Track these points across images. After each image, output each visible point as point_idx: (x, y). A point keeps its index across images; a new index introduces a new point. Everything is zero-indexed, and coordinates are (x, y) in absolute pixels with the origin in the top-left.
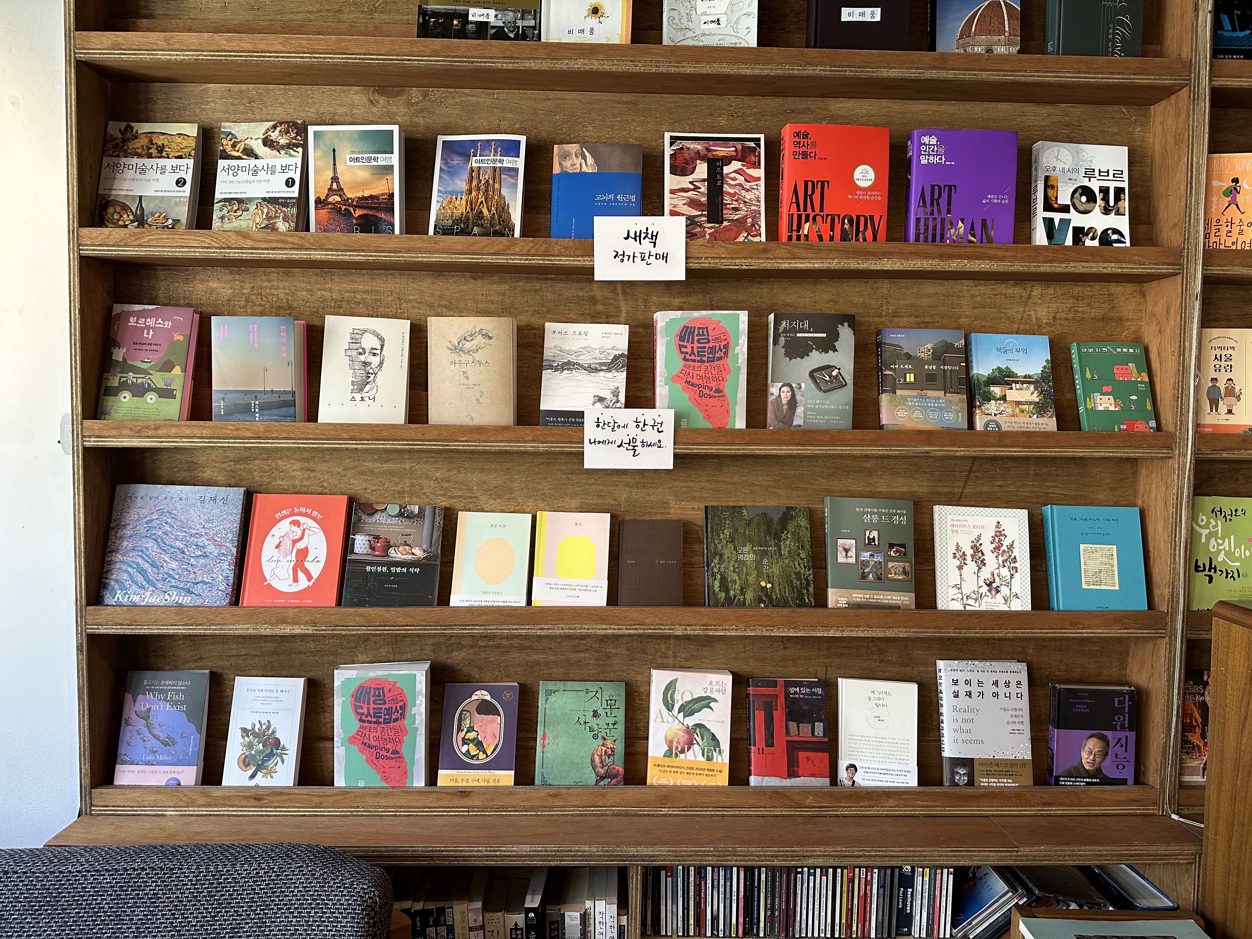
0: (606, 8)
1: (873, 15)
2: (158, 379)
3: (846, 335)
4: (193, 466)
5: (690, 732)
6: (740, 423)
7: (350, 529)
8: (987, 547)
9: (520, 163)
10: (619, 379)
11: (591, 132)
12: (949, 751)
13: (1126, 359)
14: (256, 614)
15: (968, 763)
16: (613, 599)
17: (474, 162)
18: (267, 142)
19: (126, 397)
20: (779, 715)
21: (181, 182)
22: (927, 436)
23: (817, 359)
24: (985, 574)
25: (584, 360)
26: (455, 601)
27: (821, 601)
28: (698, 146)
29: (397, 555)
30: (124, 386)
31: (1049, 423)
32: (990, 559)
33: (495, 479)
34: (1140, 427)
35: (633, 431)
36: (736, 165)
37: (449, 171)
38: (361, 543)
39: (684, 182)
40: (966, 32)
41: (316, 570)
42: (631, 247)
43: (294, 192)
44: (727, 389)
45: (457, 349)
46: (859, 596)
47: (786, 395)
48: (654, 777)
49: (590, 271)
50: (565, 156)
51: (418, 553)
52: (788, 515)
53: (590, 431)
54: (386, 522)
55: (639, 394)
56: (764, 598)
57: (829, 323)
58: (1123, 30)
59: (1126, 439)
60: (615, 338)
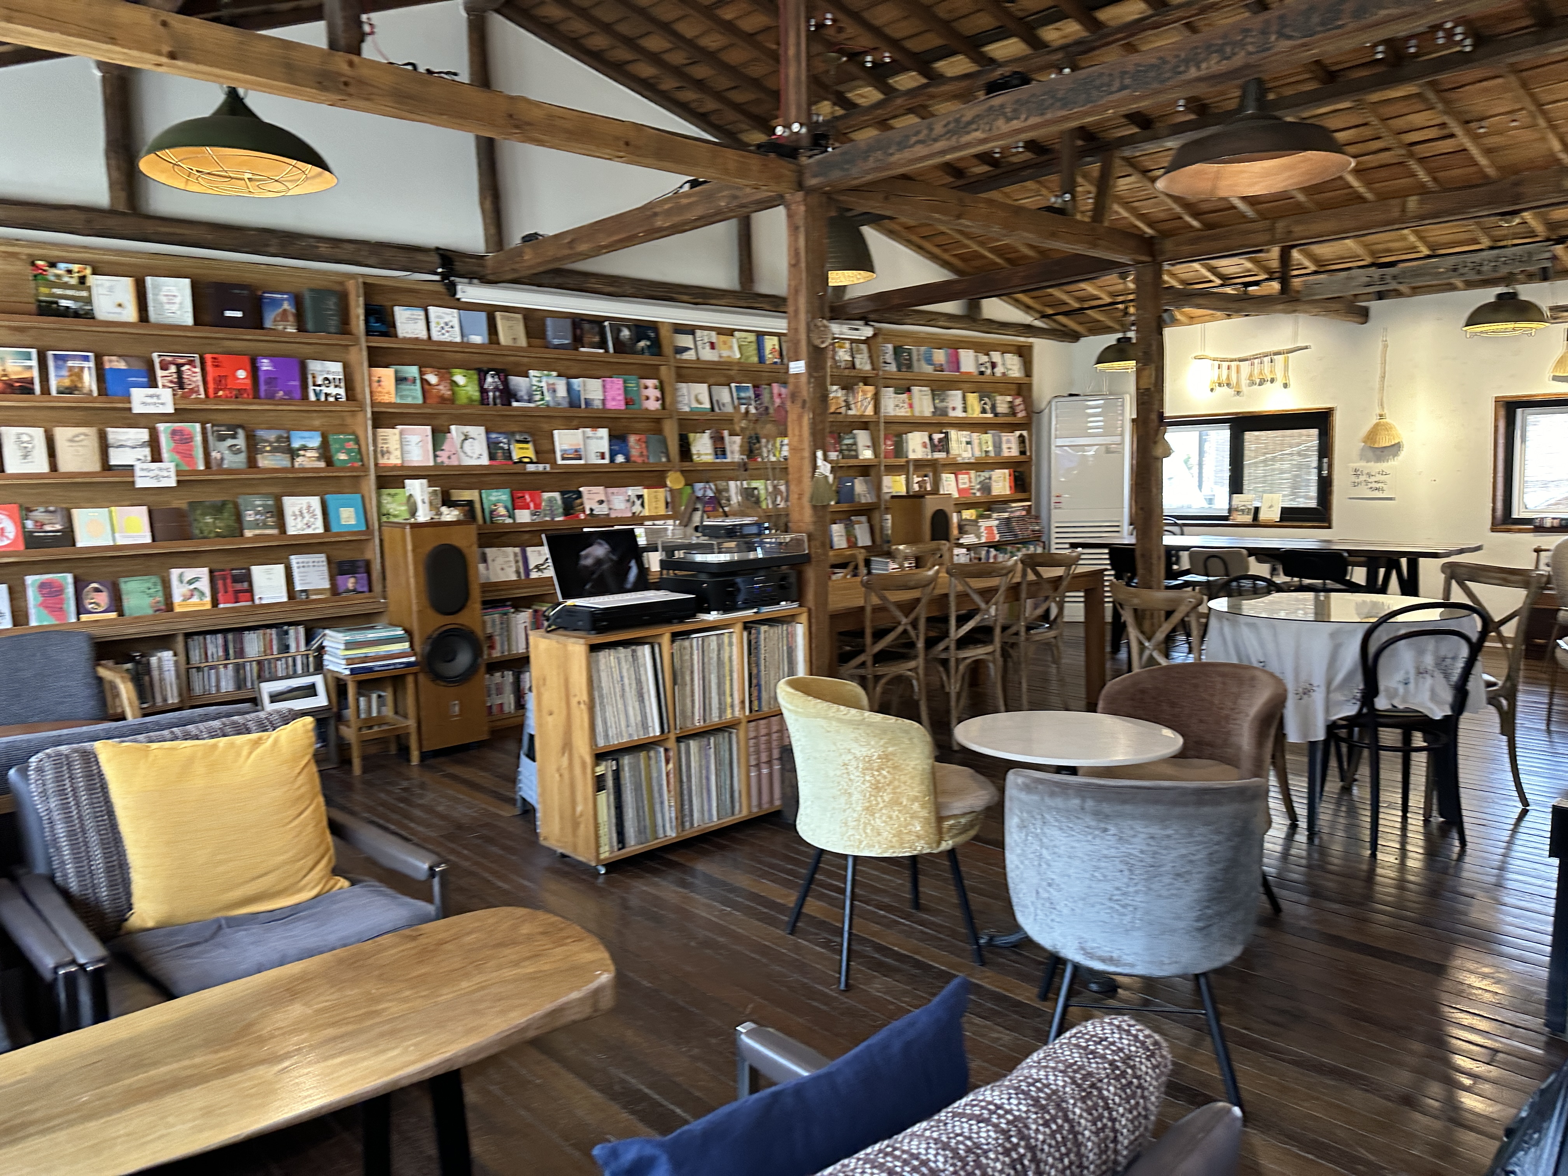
0: (125, 305)
1: (239, 314)
6: (201, 467)
7: (23, 518)
8: (305, 511)
9: (92, 365)
10: (147, 451)
11: (119, 351)
12: (298, 587)
13: (350, 440)
15: (306, 591)
16: (154, 540)
17: (69, 364)
20: (229, 581)
22: (277, 470)
23: (230, 442)
24: (305, 521)
25: (129, 443)
26: (78, 545)
27: (242, 535)
28: (169, 359)
29: (48, 528)
31: (322, 464)
32: (307, 516)
33: (88, 495)
34: (356, 465)
35: (157, 472)
36: (187, 367)
37: (57, 368)
38: (30, 524)
39: (165, 373)
40: (275, 321)
42: (149, 400)
45: (71, 441)
46: (258, 532)
48: (178, 609)
49: (130, 409)
50: (111, 361)
51: (58, 527)
52: (224, 503)
53: (138, 473)
54: (39, 514)
55: (156, 457)
56: (218, 535)
57: (234, 428)
58: (334, 322)
59: (352, 469)
60: (143, 434)
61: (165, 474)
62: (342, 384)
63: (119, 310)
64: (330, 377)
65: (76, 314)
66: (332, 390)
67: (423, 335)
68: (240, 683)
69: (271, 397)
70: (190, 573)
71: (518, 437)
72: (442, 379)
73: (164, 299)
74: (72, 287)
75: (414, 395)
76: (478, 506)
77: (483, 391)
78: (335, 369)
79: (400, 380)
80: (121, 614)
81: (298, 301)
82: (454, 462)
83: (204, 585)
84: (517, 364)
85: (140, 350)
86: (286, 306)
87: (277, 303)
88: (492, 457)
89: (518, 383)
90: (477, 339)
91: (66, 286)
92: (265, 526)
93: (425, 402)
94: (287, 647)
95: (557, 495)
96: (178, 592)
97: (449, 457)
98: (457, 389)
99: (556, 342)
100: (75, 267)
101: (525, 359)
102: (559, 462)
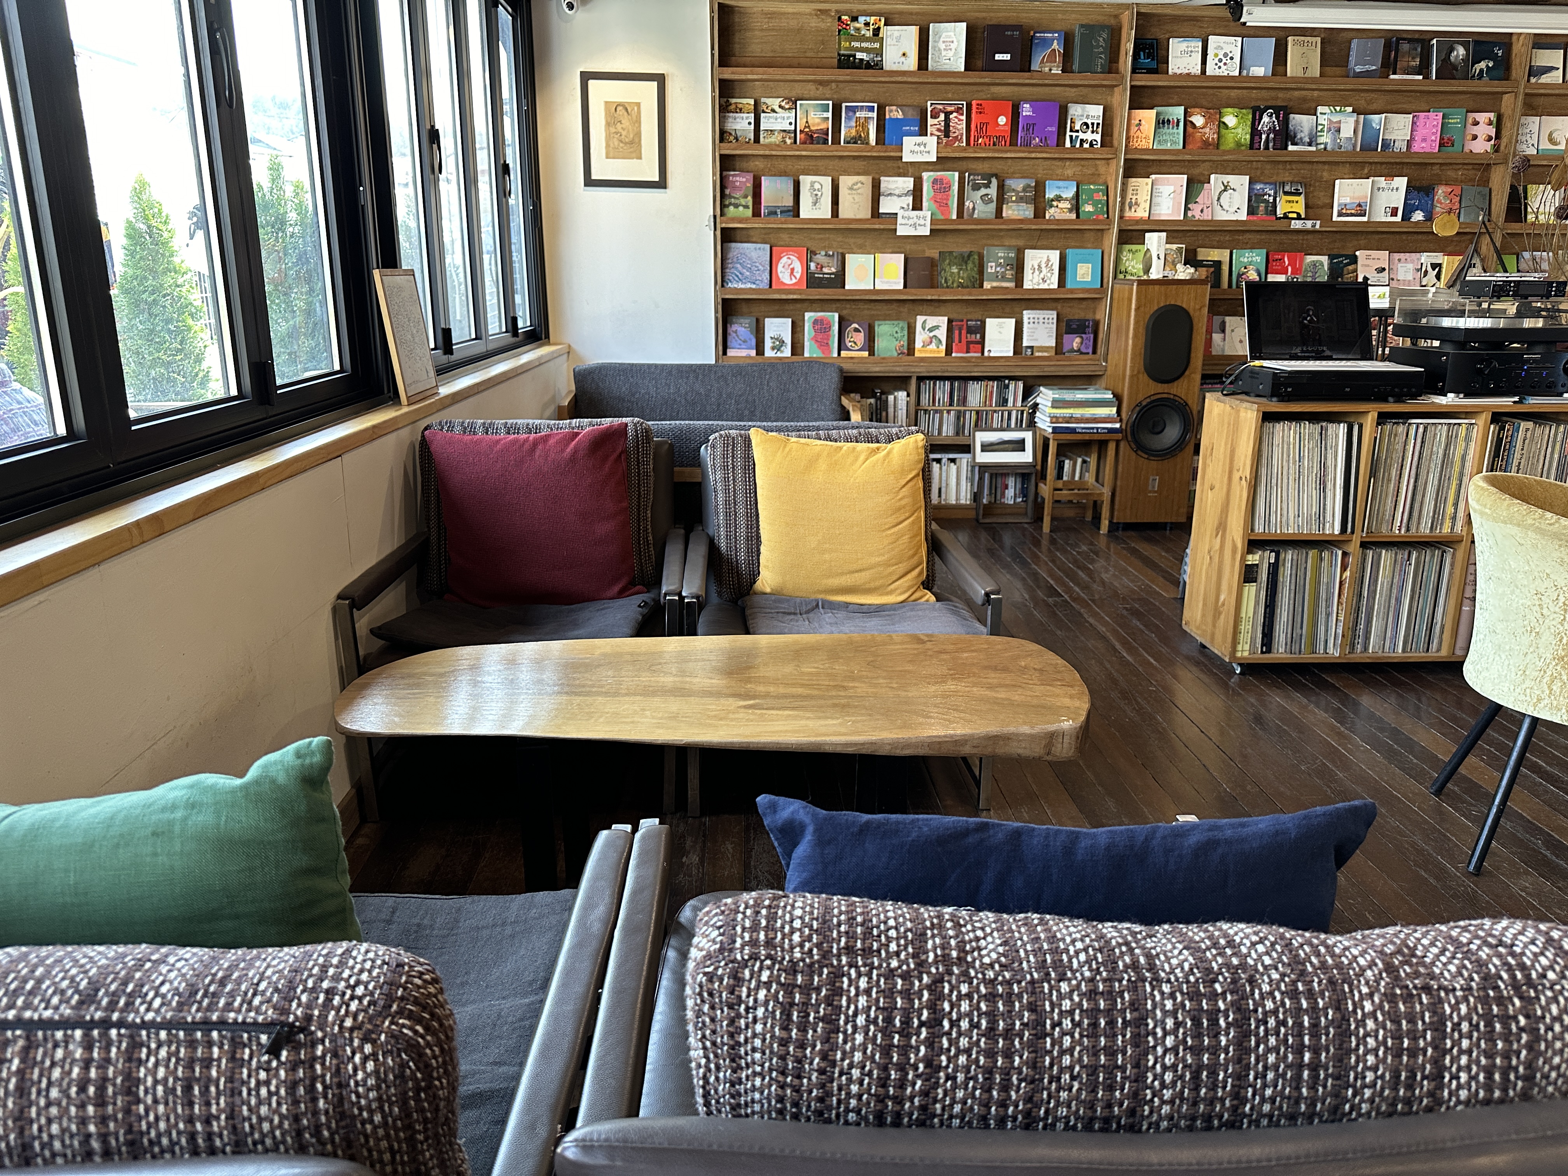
0: (908, 54)
1: (1007, 57)
2: (743, 201)
3: (994, 181)
4: (749, 236)
5: (931, 338)
6: (954, 217)
7: (809, 260)
8: (1043, 265)
9: (875, 115)
10: (910, 200)
11: (900, 101)
12: (1025, 343)
13: (1098, 191)
14: (779, 291)
15: (1032, 347)
16: (905, 286)
17: (858, 114)
18: (780, 106)
19: (732, 208)
20: (964, 332)
21: (750, 123)
22: (1021, 221)
23: (983, 191)
24: (1042, 276)
25: (897, 192)
26: (847, 287)
27: (981, 286)
28: (941, 107)
29: (825, 270)
30: (730, 204)
31: (1072, 216)
32: (1044, 270)
33: (860, 241)
34: (1101, 217)
35: (915, 220)
36: (955, 114)
37: (848, 118)
38: (813, 266)
39: (935, 121)
40: (1042, 61)
41: (798, 276)
42: (917, 148)
43: (793, 127)
44: (950, 203)
45: (851, 189)
46: (995, 284)
47: (971, 206)
48: (917, 354)
49: (901, 158)
50: (891, 111)
51: (834, 270)
52: (970, 254)
53: (900, 220)
54: (820, 258)
55: (917, 206)
56: (961, 285)
57: (988, 177)
58: (1101, 60)
59: (1097, 221)
60: (908, 183)
61: (922, 222)
62: (1100, 130)
63: (903, 59)
64: (1089, 122)
65: (868, 66)
66: (1089, 136)
67: (1197, 70)
68: (959, 430)
69: (1028, 144)
70: (932, 321)
71: (1287, 188)
72: (1209, 120)
73: (942, 46)
74: (867, 40)
75: (1174, 139)
76: (1225, 268)
77: (1255, 133)
78: (1095, 112)
79: (1161, 123)
80: (872, 353)
81: (1068, 40)
82: (1207, 216)
83: (942, 334)
84: (1304, 100)
85: (917, 100)
86: (1055, 45)
87: (1047, 42)
88: (1251, 211)
89: (1302, 122)
90: (1259, 71)
91: (863, 39)
92: (1004, 278)
93: (1184, 147)
94: (1006, 401)
95: (1325, 259)
96: (920, 337)
97: (1202, 211)
98: (1223, 131)
99: (1358, 69)
100: (872, 20)
101: (1316, 93)
102: (1335, 218)
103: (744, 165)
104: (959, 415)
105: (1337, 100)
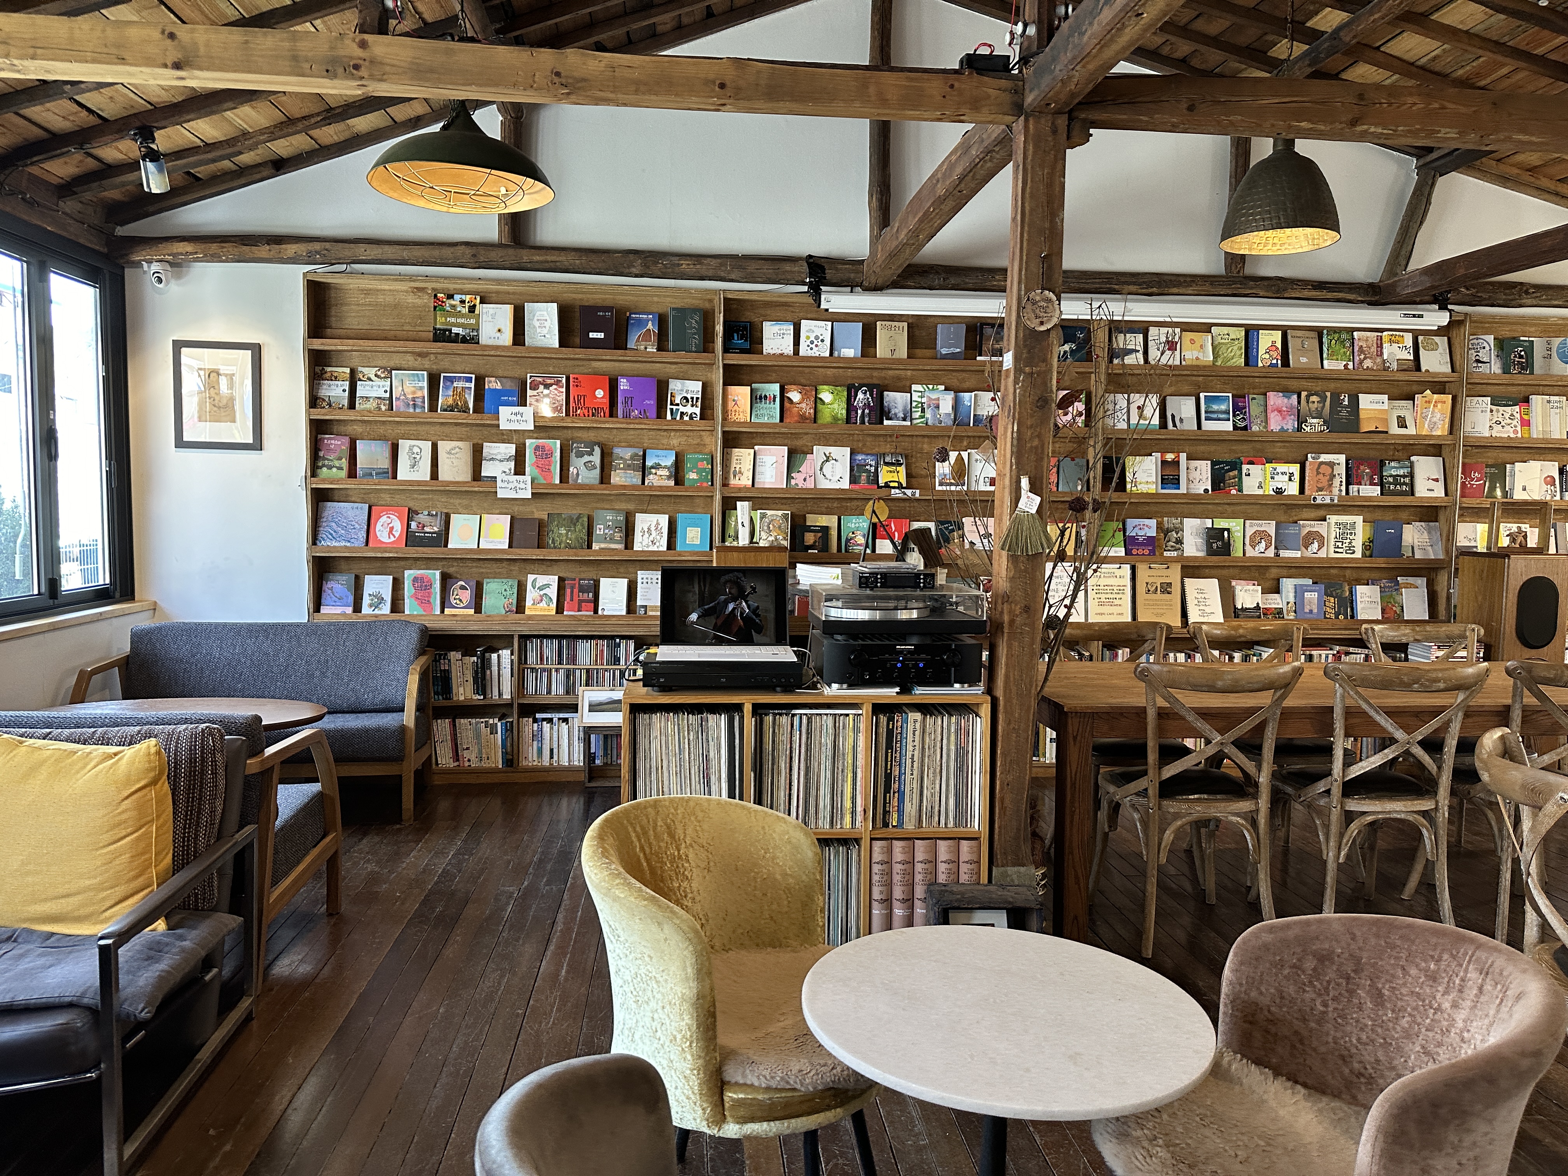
0: (503, 330)
1: (601, 335)
2: (337, 463)
3: (597, 450)
4: (347, 496)
5: (541, 596)
6: (557, 481)
7: (409, 519)
8: (653, 528)
9: (472, 385)
10: (512, 464)
11: (500, 373)
12: (639, 602)
13: (702, 460)
14: (374, 550)
15: (645, 607)
16: (510, 546)
17: (455, 384)
18: (376, 375)
19: (325, 469)
20: (576, 590)
21: (344, 391)
22: (624, 487)
23: (586, 458)
24: (651, 538)
25: (499, 457)
26: (450, 546)
27: (590, 547)
28: (540, 379)
29: (427, 529)
30: (324, 465)
31: (671, 483)
32: (654, 533)
33: (465, 502)
34: (705, 485)
35: (516, 484)
36: (555, 386)
37: (446, 388)
38: (414, 525)
39: (535, 392)
40: (638, 340)
41: (397, 534)
42: (513, 417)
43: (388, 395)
44: (552, 468)
45: (449, 453)
46: (603, 546)
47: (575, 471)
49: (498, 426)
50: (490, 382)
51: (436, 529)
52: (579, 517)
53: (499, 484)
54: (423, 517)
55: (519, 470)
56: (569, 546)
57: (591, 445)
58: (696, 340)
59: (700, 488)
60: (511, 449)
61: (522, 486)
62: (699, 404)
63: (498, 334)
64: (689, 396)
65: (464, 340)
66: (689, 409)
67: (789, 350)
68: (570, 689)
69: (627, 416)
70: (542, 580)
71: (888, 459)
72: (805, 396)
73: (537, 324)
74: (463, 316)
75: (770, 413)
76: (834, 533)
77: (850, 408)
78: (694, 388)
79: (756, 398)
80: (478, 611)
81: (662, 321)
83: (553, 592)
84: (899, 378)
85: (518, 372)
86: (650, 326)
87: (641, 323)
88: (853, 480)
89: (896, 399)
90: (849, 353)
91: (459, 315)
92: (612, 540)
93: (782, 421)
94: (617, 661)
95: (932, 525)
96: (531, 595)
97: (805, 480)
98: (820, 407)
99: (945, 351)
100: (468, 298)
101: (909, 373)
102: (938, 488)
103: (342, 429)
104: (568, 674)
105: (931, 379)
